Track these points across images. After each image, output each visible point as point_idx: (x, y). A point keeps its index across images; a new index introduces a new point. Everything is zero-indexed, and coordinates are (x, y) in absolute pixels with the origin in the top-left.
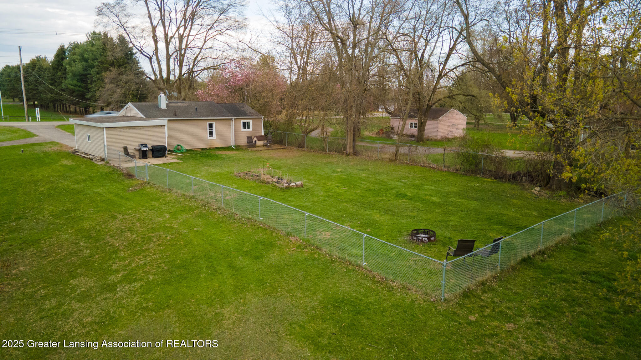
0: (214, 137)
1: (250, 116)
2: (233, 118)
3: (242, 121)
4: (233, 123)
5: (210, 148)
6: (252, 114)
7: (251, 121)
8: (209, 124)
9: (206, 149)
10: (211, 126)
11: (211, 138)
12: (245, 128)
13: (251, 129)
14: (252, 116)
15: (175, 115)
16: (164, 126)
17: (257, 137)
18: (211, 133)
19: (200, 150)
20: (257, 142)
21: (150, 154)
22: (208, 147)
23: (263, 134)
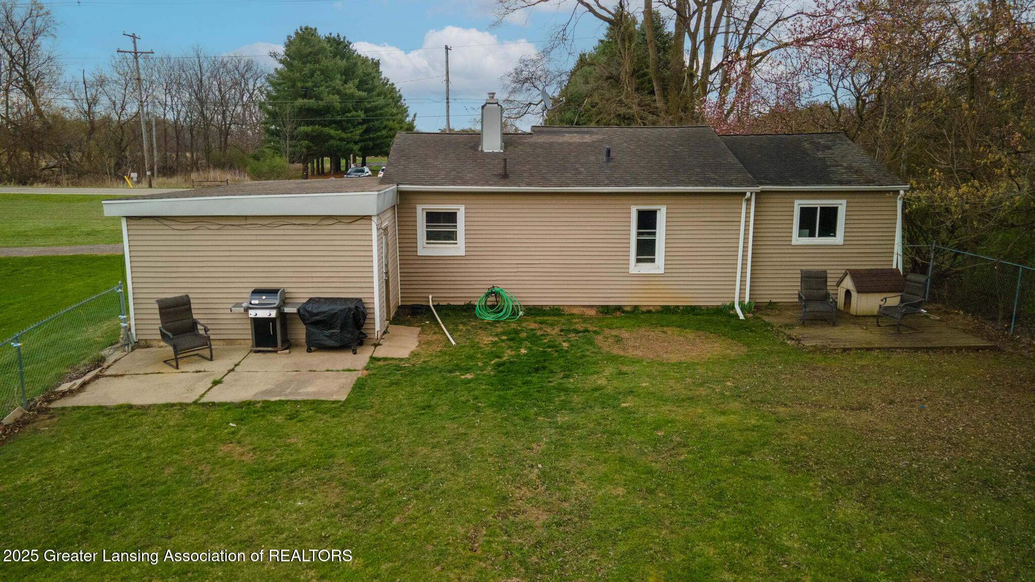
0: (658, 266)
1: (841, 183)
2: (749, 190)
3: (799, 204)
4: (746, 213)
5: (636, 307)
6: (858, 175)
7: (842, 205)
8: (641, 214)
9: (619, 308)
10: (647, 220)
11: (646, 268)
12: (812, 234)
13: (839, 238)
14: (849, 183)
15: (505, 177)
16: (368, 218)
17: (856, 275)
18: (646, 250)
19: (592, 312)
20: (854, 295)
21: (300, 332)
22: (627, 301)
23: (897, 262)
